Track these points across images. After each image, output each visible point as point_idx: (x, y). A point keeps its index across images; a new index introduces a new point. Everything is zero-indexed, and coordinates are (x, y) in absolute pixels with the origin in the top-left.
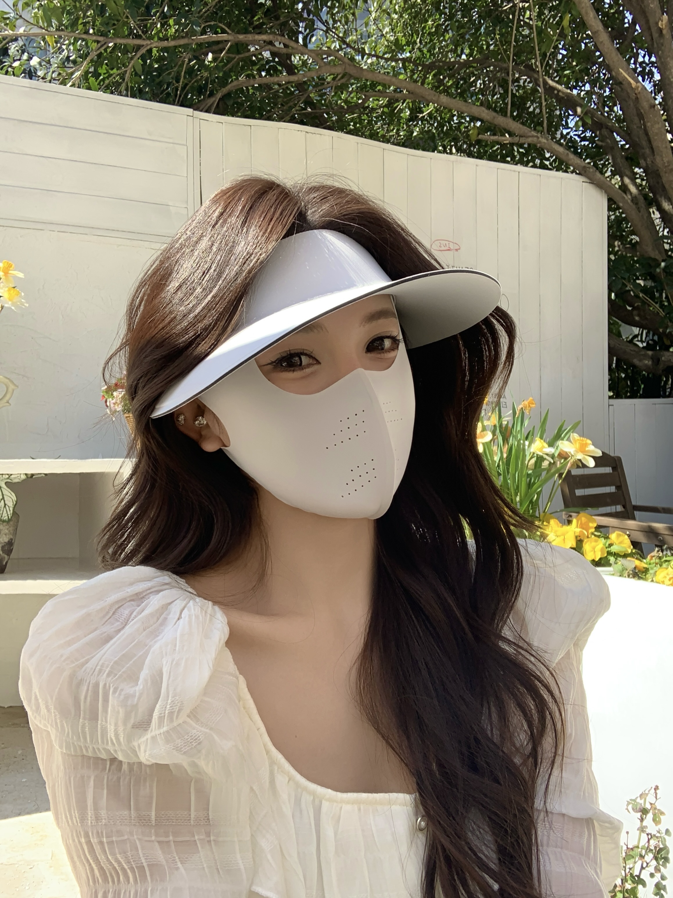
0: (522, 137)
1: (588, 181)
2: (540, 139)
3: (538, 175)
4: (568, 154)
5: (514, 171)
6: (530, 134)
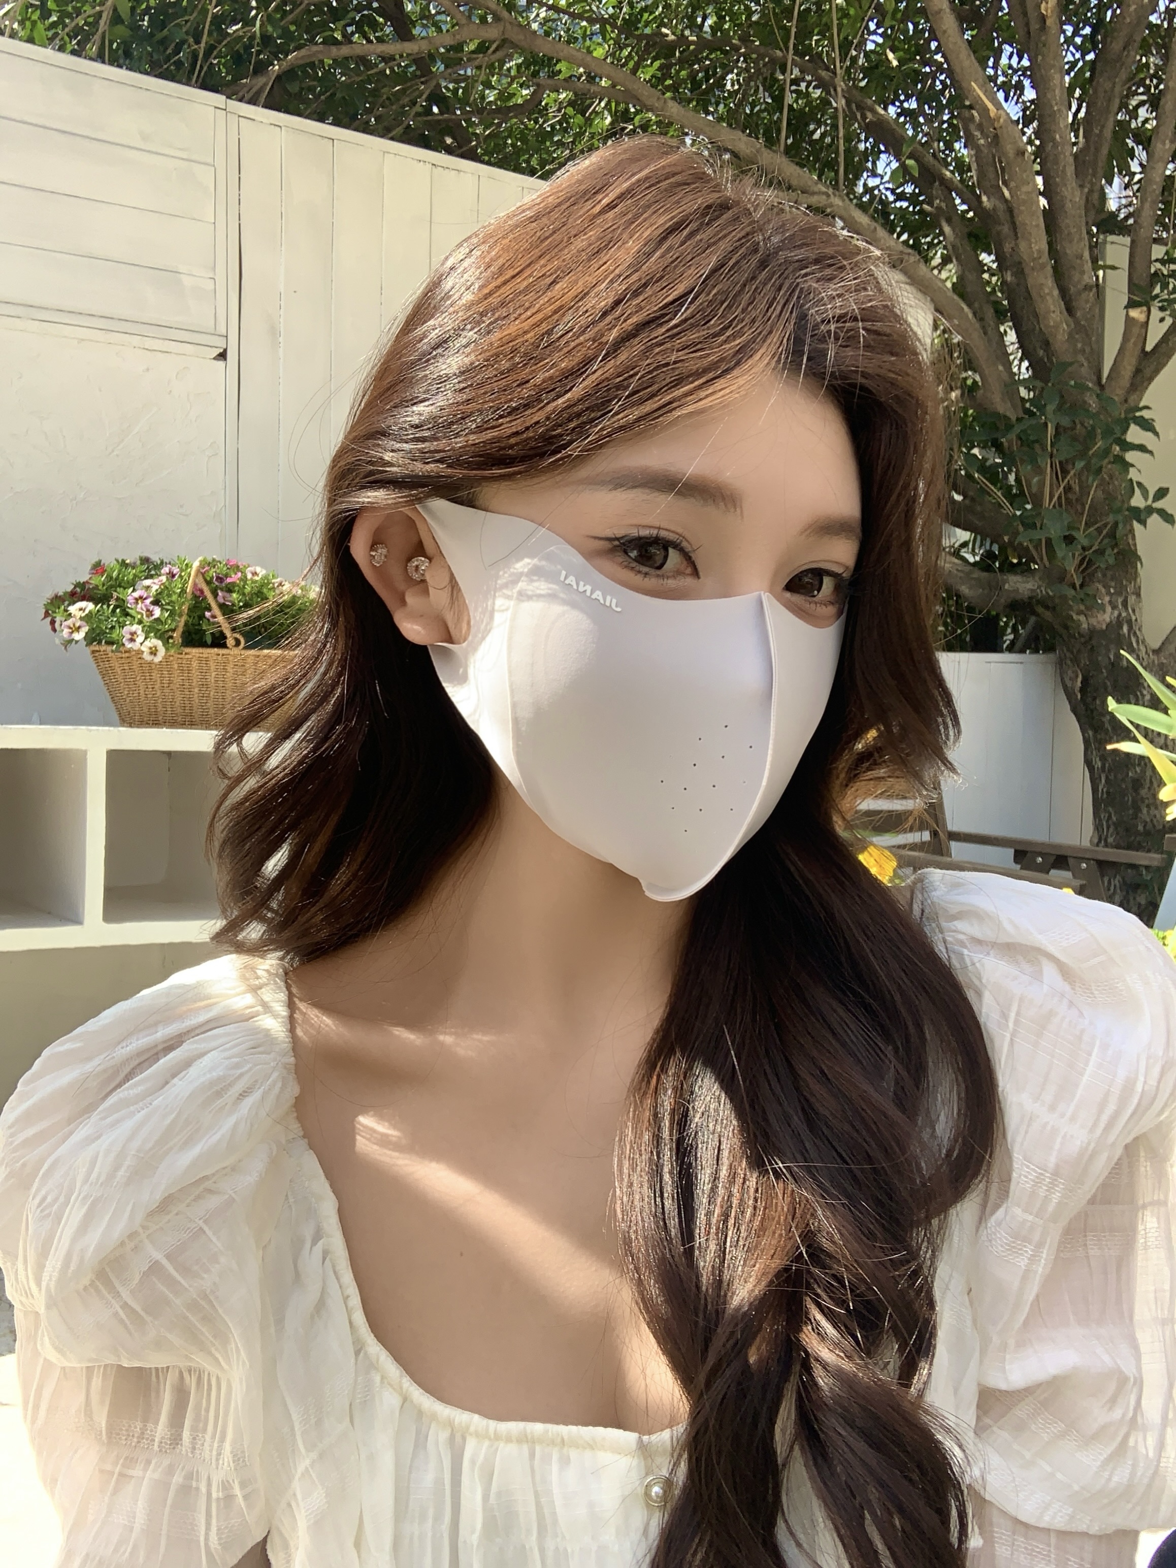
2: (832, 198)
4: (875, 229)
6: (815, 189)
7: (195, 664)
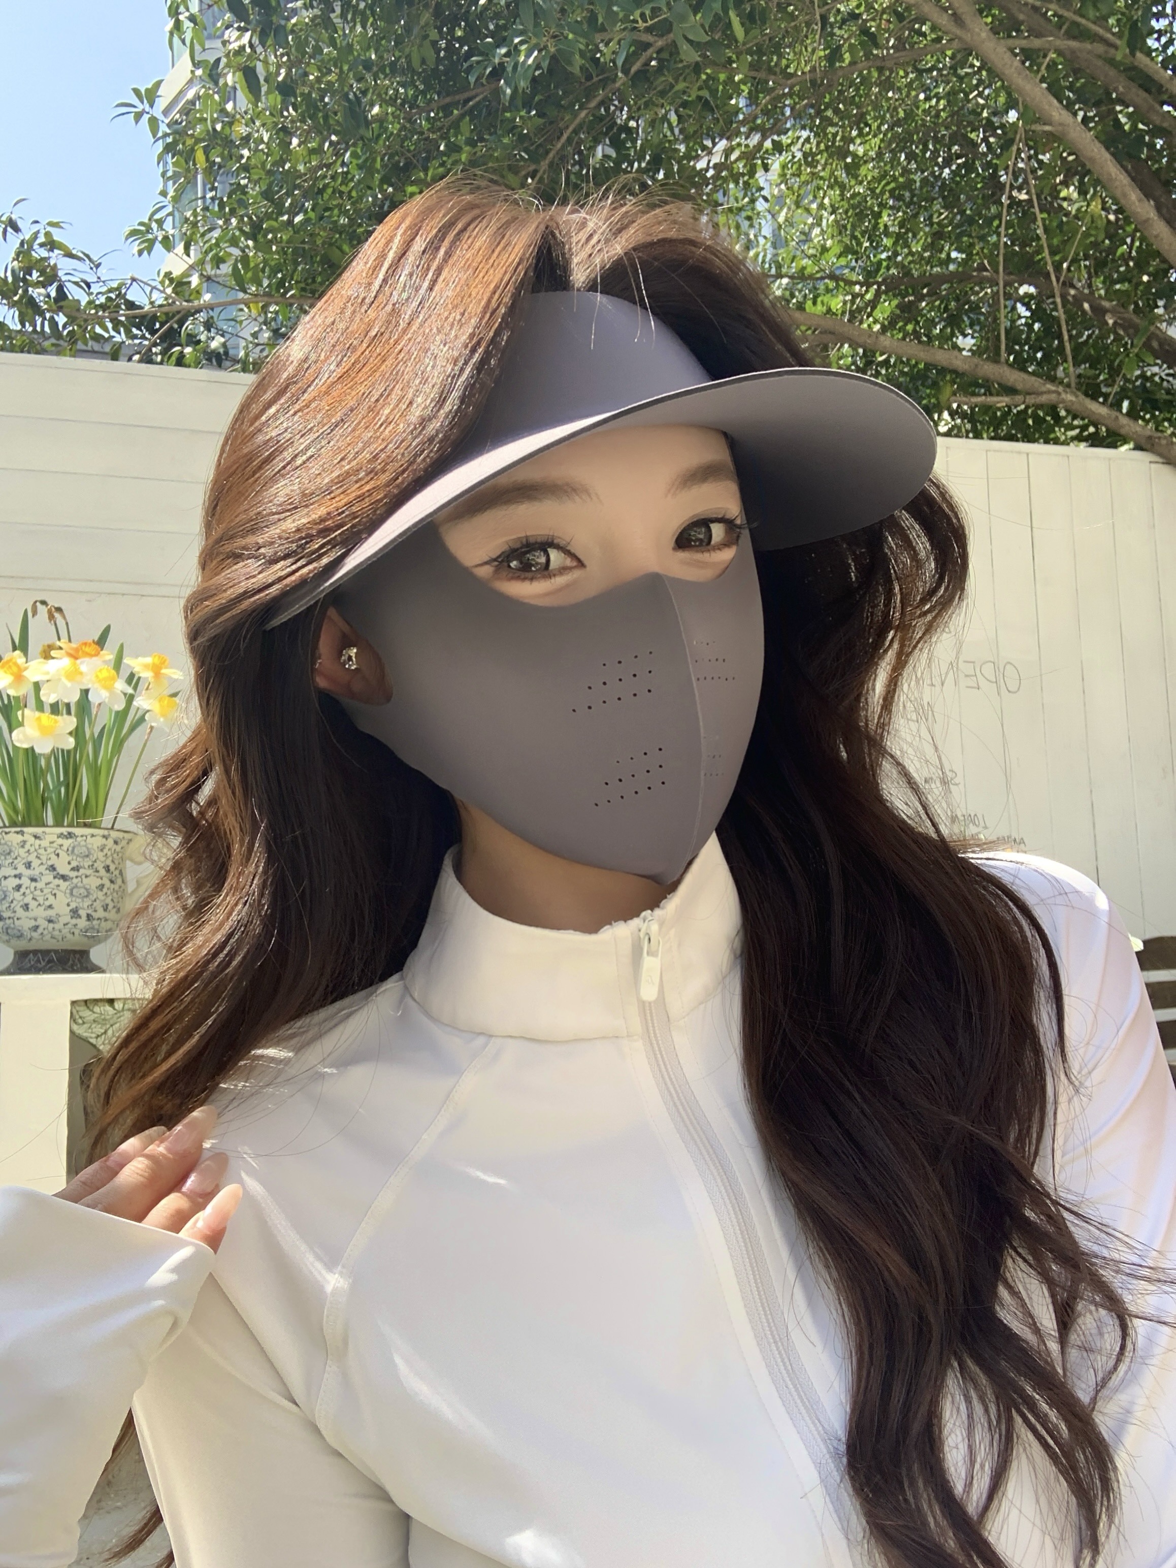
0: (1029, 394)
1: (1161, 460)
2: (1063, 396)
3: (1063, 456)
4: (1117, 417)
5: (1019, 453)
6: (1043, 389)
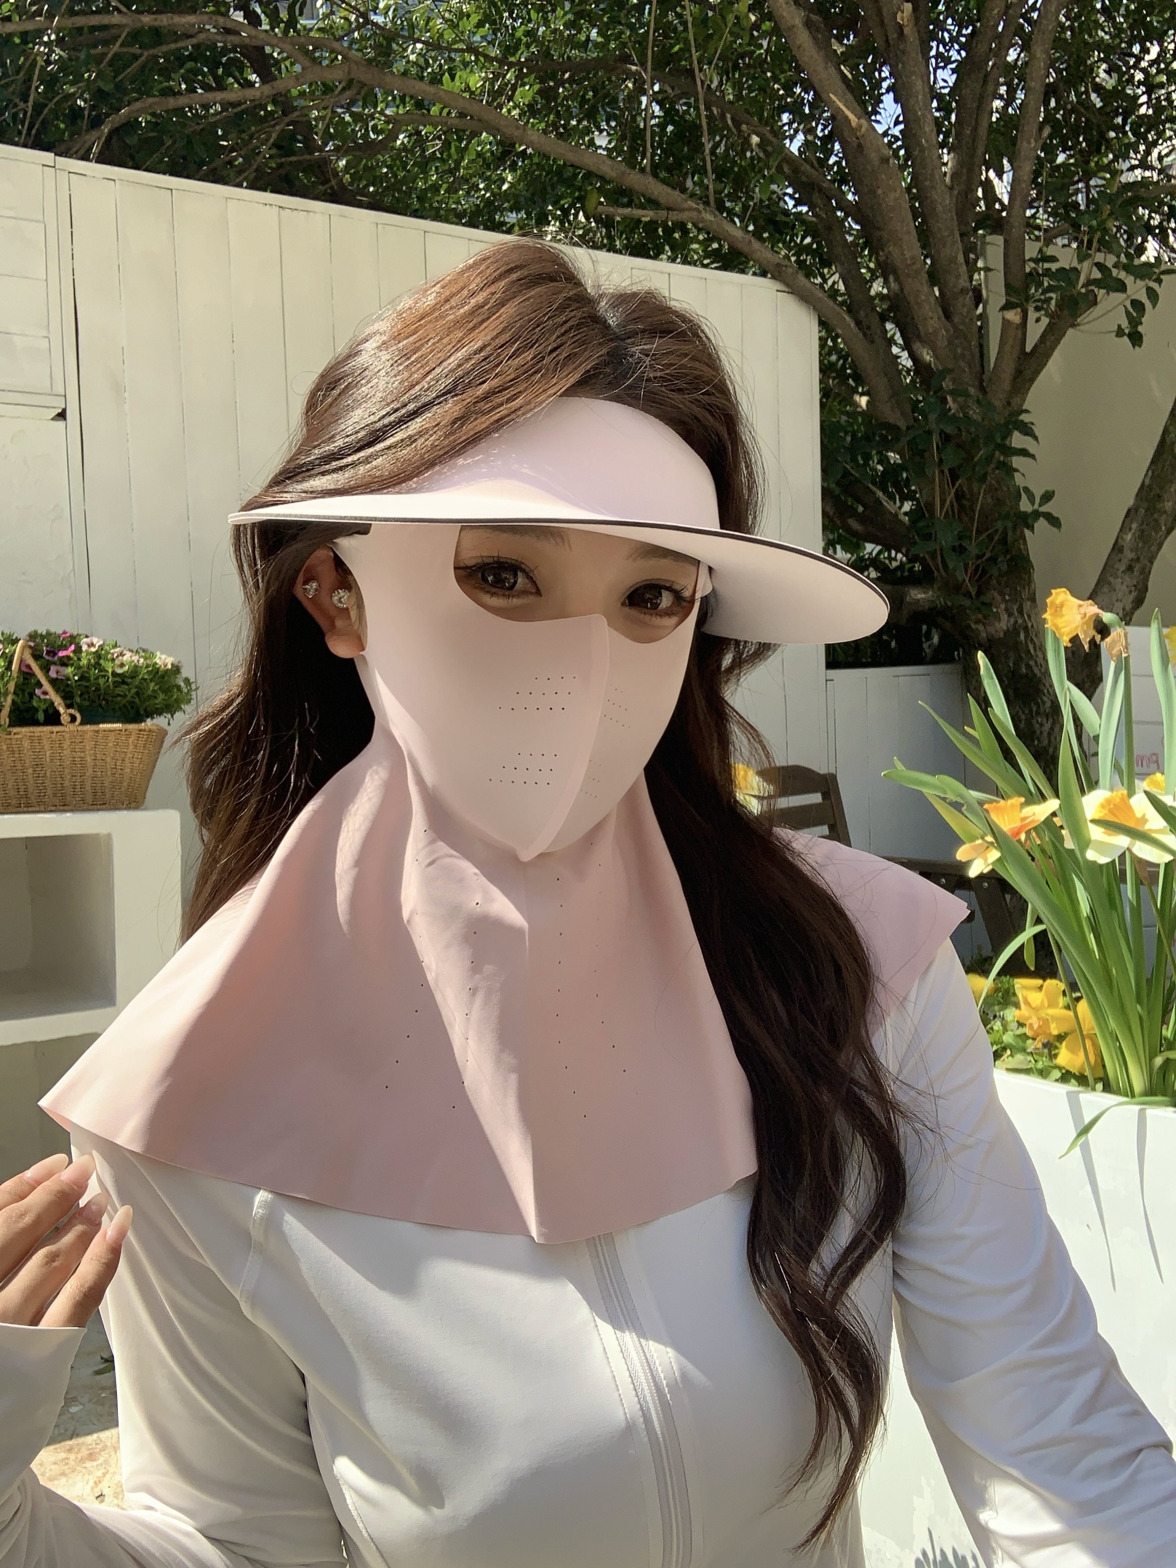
0: (672, 210)
1: (787, 290)
2: (703, 214)
3: (701, 278)
5: (661, 272)
6: (685, 206)
7: (26, 744)
